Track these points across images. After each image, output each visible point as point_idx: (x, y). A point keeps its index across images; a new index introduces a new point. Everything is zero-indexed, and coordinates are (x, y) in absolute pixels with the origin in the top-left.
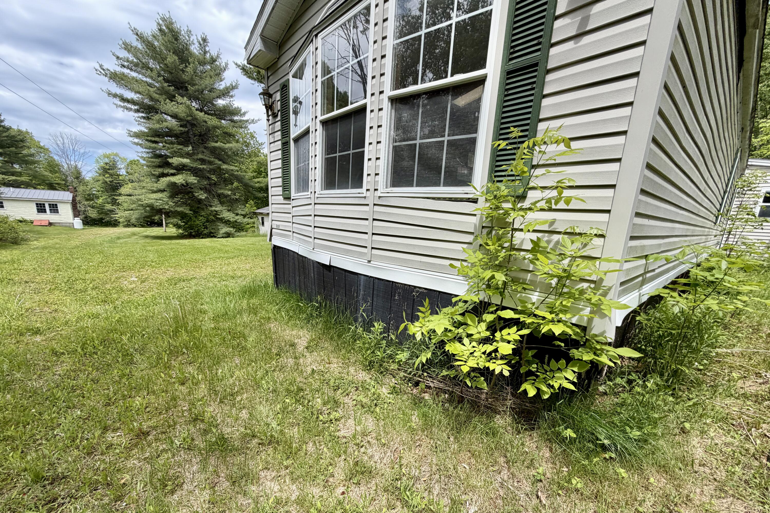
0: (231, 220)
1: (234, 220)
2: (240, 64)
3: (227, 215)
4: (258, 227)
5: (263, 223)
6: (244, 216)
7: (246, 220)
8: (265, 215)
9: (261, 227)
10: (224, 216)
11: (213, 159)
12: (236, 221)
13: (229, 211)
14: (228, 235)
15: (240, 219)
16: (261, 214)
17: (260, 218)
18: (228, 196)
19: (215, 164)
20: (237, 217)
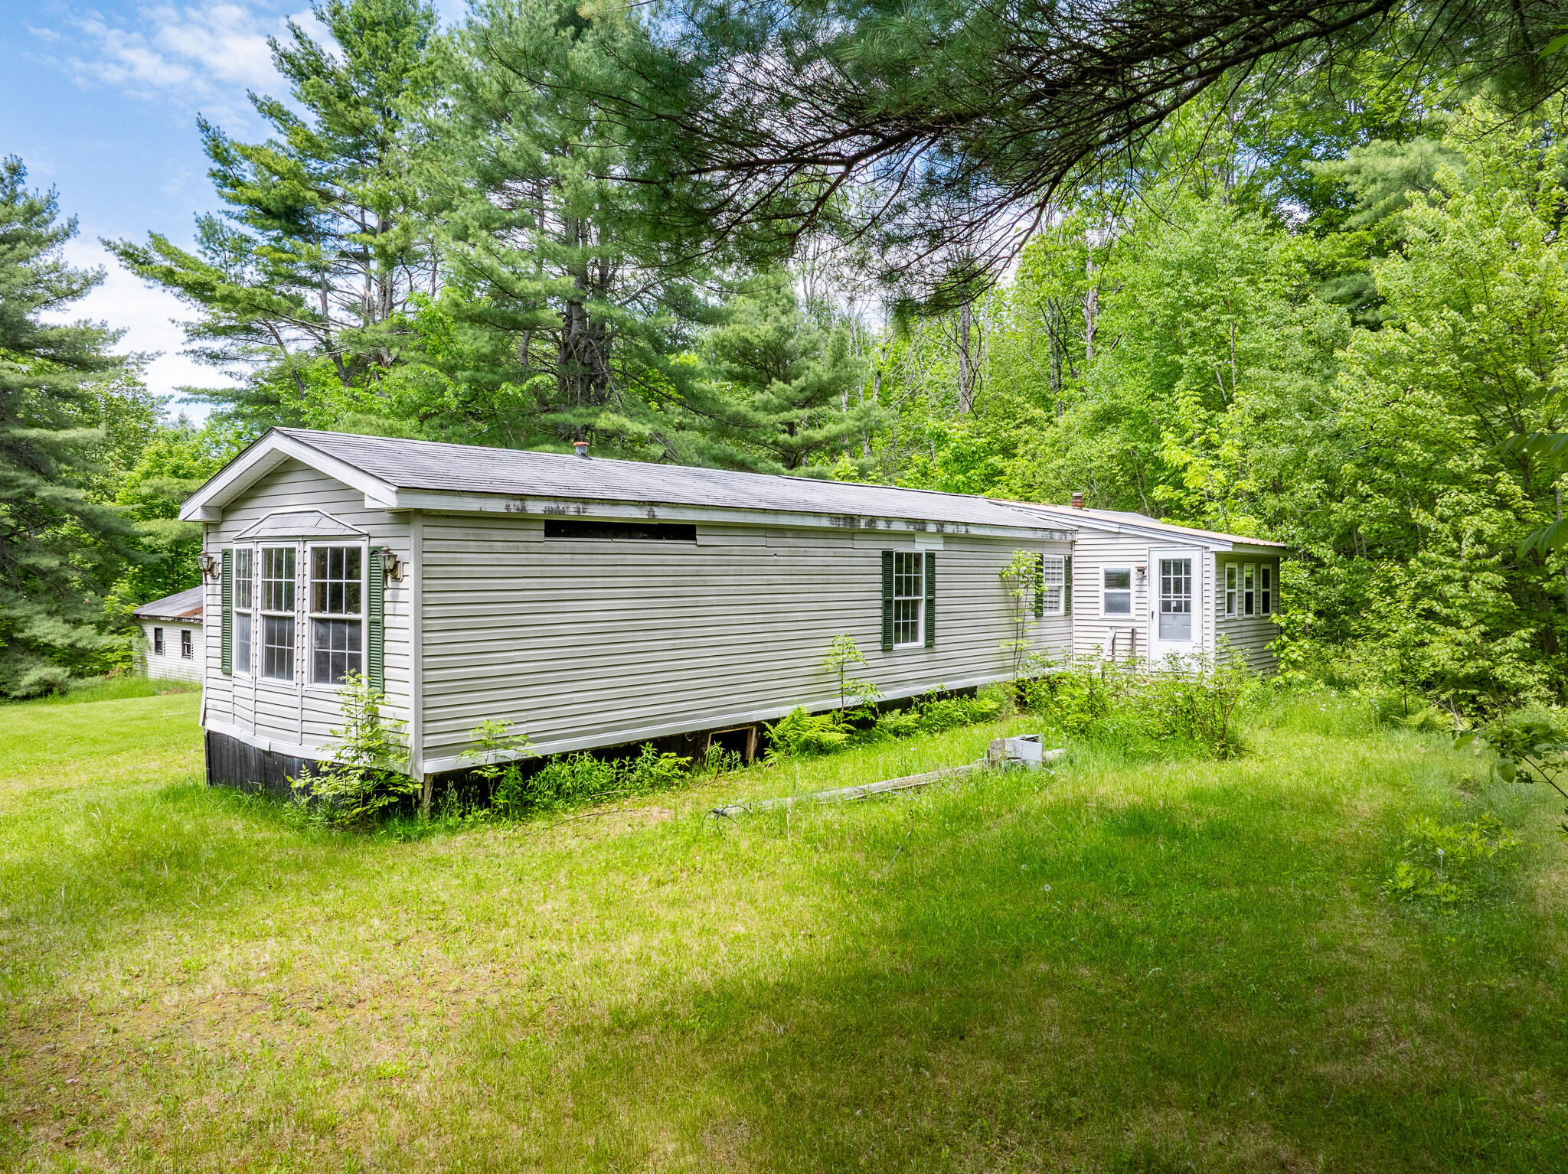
0: (59, 643)
1: (67, 641)
2: (119, 242)
3: (47, 629)
4: (143, 658)
5: (158, 646)
6: (101, 627)
7: (105, 640)
8: (166, 622)
9: (151, 656)
10: (35, 631)
11: (13, 473)
12: (72, 646)
13: (50, 614)
14: (47, 690)
15: (86, 636)
16: (154, 619)
17: (150, 630)
18: (51, 571)
19: (18, 486)
20: (76, 634)
